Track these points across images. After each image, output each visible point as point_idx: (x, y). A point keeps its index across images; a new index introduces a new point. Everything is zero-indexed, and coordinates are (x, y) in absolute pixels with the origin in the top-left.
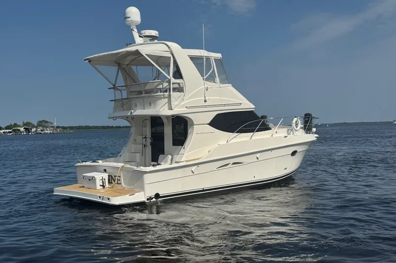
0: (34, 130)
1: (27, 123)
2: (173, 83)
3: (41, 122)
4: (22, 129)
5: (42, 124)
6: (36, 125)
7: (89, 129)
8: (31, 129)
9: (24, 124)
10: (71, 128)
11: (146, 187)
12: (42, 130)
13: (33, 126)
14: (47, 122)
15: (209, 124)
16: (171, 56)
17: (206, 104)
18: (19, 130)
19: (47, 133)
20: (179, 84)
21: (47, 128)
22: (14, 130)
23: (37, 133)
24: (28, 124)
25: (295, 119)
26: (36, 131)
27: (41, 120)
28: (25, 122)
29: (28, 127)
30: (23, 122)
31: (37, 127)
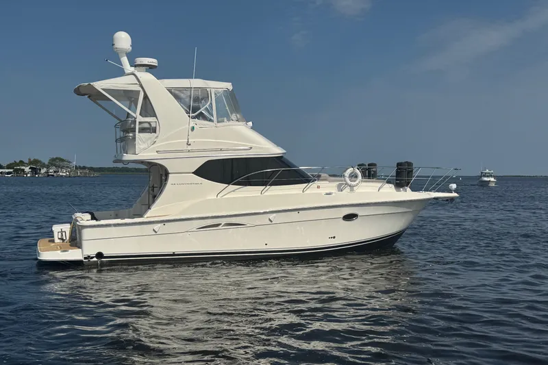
0: (43, 171)
1: (34, 159)
2: (140, 123)
3: (54, 160)
4: (27, 169)
5: (56, 162)
6: (47, 163)
7: (128, 171)
8: (40, 170)
9: (31, 163)
11: (85, 244)
12: (55, 172)
13: (44, 166)
14: (62, 160)
15: (193, 173)
16: (140, 89)
17: (189, 148)
18: (23, 170)
19: (62, 176)
20: (149, 123)
21: (62, 168)
22: (16, 171)
23: (48, 175)
24: (36, 162)
25: (350, 171)
26: (47, 172)
27: (55, 157)
29: (36, 166)
30: (30, 159)
31: (48, 167)
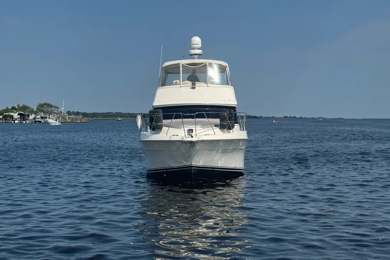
0: (32, 117)
3: (42, 105)
4: (16, 116)
5: (44, 108)
8: (28, 116)
9: (20, 108)
10: (85, 115)
12: (42, 118)
13: (32, 112)
14: (50, 106)
18: (12, 117)
21: (50, 114)
22: (5, 117)
23: (35, 121)
24: (24, 108)
26: (34, 119)
27: (43, 103)
28: (21, 105)
29: (24, 112)
30: (18, 105)
31: (36, 113)
